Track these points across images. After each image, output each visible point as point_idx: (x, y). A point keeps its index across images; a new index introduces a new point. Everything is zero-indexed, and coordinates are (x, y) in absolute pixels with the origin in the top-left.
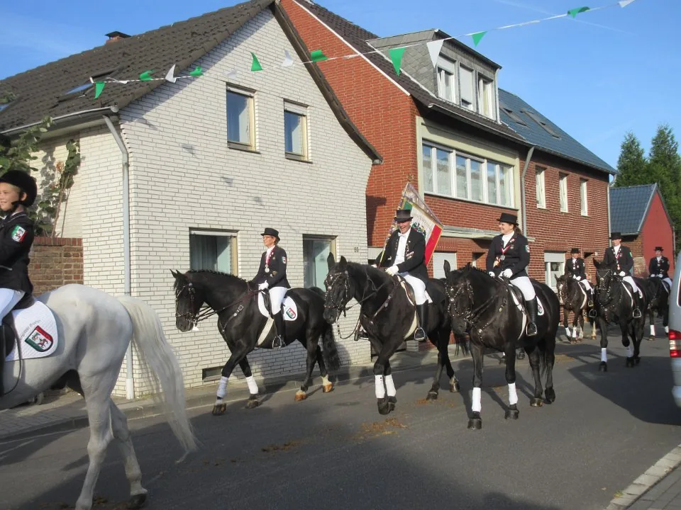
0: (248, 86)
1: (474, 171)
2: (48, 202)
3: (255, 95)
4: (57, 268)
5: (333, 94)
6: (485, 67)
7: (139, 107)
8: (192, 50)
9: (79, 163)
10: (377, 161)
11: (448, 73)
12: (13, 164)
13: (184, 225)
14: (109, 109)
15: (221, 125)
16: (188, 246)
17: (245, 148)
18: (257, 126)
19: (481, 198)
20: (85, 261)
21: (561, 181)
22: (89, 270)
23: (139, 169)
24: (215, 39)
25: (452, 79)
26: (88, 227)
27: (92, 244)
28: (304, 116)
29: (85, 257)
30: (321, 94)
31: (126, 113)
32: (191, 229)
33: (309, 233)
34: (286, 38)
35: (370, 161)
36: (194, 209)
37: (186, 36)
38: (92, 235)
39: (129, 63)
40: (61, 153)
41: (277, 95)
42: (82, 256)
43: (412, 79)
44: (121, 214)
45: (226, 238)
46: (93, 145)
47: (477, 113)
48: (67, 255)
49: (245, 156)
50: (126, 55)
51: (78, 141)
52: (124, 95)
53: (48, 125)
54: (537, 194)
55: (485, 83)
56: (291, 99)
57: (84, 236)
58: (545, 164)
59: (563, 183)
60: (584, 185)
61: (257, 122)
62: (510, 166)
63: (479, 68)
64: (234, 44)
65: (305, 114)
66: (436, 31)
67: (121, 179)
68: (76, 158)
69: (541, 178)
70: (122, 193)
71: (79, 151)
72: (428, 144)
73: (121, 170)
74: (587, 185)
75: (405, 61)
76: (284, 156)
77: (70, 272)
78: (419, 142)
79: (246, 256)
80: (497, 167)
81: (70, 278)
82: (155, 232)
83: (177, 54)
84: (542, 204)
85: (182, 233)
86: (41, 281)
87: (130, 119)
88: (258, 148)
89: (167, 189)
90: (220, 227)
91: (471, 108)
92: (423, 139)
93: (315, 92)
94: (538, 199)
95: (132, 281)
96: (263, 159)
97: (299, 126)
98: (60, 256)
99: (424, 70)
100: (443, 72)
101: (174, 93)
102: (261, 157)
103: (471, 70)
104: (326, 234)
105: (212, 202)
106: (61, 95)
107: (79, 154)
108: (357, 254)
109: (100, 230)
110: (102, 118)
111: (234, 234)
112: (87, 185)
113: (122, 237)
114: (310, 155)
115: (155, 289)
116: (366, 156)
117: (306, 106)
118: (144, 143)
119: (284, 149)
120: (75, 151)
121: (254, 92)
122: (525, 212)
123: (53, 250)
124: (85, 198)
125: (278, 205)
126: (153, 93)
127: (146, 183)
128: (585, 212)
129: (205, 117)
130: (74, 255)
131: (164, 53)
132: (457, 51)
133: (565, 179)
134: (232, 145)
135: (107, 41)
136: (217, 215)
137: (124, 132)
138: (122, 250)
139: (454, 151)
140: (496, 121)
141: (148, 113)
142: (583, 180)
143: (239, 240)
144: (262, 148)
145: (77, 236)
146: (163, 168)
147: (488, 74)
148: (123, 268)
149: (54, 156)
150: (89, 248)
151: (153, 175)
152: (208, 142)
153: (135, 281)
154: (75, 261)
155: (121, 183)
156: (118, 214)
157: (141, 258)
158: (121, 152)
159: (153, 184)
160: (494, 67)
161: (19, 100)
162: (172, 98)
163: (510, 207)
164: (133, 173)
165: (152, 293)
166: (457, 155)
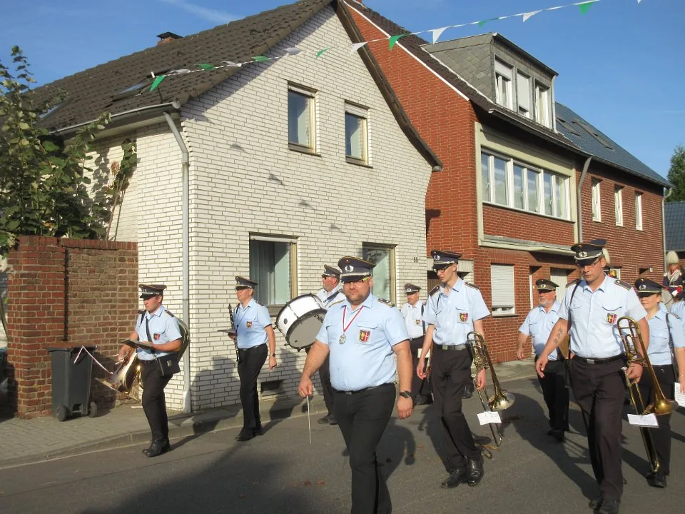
0: (310, 86)
1: (531, 182)
2: (101, 205)
3: (316, 96)
4: (112, 273)
5: (394, 96)
6: (543, 74)
7: (201, 104)
8: (254, 47)
9: (135, 164)
10: (437, 168)
11: (505, 79)
12: (68, 163)
13: (244, 229)
14: (171, 105)
15: (282, 125)
16: (248, 252)
17: (305, 150)
18: (318, 127)
19: (537, 209)
20: (140, 267)
21: (616, 194)
22: (145, 275)
23: (199, 169)
24: (277, 35)
25: (509, 85)
26: (144, 231)
27: (147, 248)
28: (365, 118)
29: (140, 262)
30: (381, 96)
31: (187, 110)
32: (251, 234)
33: (369, 241)
34: (347, 37)
35: (429, 168)
36: (254, 213)
37: (245, 34)
38: (148, 239)
39: (185, 62)
40: (116, 154)
41: (339, 95)
42: (137, 261)
43: (469, 85)
44: (180, 217)
45: (285, 244)
46: (151, 145)
47: (534, 120)
48: (122, 260)
49: (306, 159)
50: (180, 55)
51: (135, 141)
52: (186, 91)
53: (106, 122)
54: (593, 206)
55: (541, 90)
56: (352, 100)
57: (139, 240)
58: (601, 176)
59: (618, 196)
60: (639, 198)
61: (318, 123)
62: (565, 177)
63: (536, 75)
64: (296, 42)
65: (365, 116)
66: (495, 34)
67: (181, 180)
68: (132, 157)
69: (596, 190)
70: (181, 194)
71: (135, 150)
72: (486, 152)
73: (180, 170)
74: (642, 198)
75: (461, 66)
76: (344, 160)
77: (125, 278)
78: (478, 150)
79: (305, 263)
80: (553, 178)
81: (125, 284)
82: (214, 236)
83: (237, 51)
84: (598, 217)
85: (242, 238)
86: (94, 286)
87: (191, 116)
88: (318, 151)
89: (227, 191)
90: (280, 233)
91: (527, 115)
92: (482, 147)
93: (376, 94)
94: (593, 212)
95: (190, 288)
96: (323, 163)
97: (359, 129)
98: (115, 261)
99: (482, 75)
100: (500, 78)
101: (236, 90)
102: (322, 160)
103: (528, 77)
104: (386, 242)
105: (272, 206)
106: (116, 94)
107: (135, 154)
108: (416, 264)
109: (157, 234)
110: (163, 115)
111: (294, 241)
112: (143, 186)
113: (181, 240)
114: (370, 159)
115: (214, 296)
116: (426, 162)
117: (366, 108)
118: (205, 142)
119: (344, 152)
120: (131, 151)
121: (315, 92)
122: (581, 225)
123: (108, 254)
124: (140, 200)
125: (338, 211)
126: (214, 90)
127: (206, 184)
128: (640, 227)
129: (266, 117)
130: (129, 260)
131: (223, 51)
132: (514, 56)
133: (620, 192)
134: (293, 147)
135: (159, 43)
136: (277, 219)
137: (184, 129)
138: (180, 255)
139: (512, 160)
140: (553, 130)
141: (208, 111)
142: (638, 193)
143: (299, 247)
144: (322, 151)
145: (132, 240)
146: (224, 168)
147: (544, 81)
148: (180, 274)
149: (108, 157)
150: (145, 253)
151: (213, 176)
152: (269, 143)
153: (194, 287)
154: (130, 266)
155: (181, 184)
156: (178, 216)
157: (201, 263)
158: (181, 152)
159: (213, 185)
160: (551, 74)
161: (70, 101)
162: (234, 95)
163: (566, 219)
164: (193, 173)
165: (210, 301)
166: (514, 164)
